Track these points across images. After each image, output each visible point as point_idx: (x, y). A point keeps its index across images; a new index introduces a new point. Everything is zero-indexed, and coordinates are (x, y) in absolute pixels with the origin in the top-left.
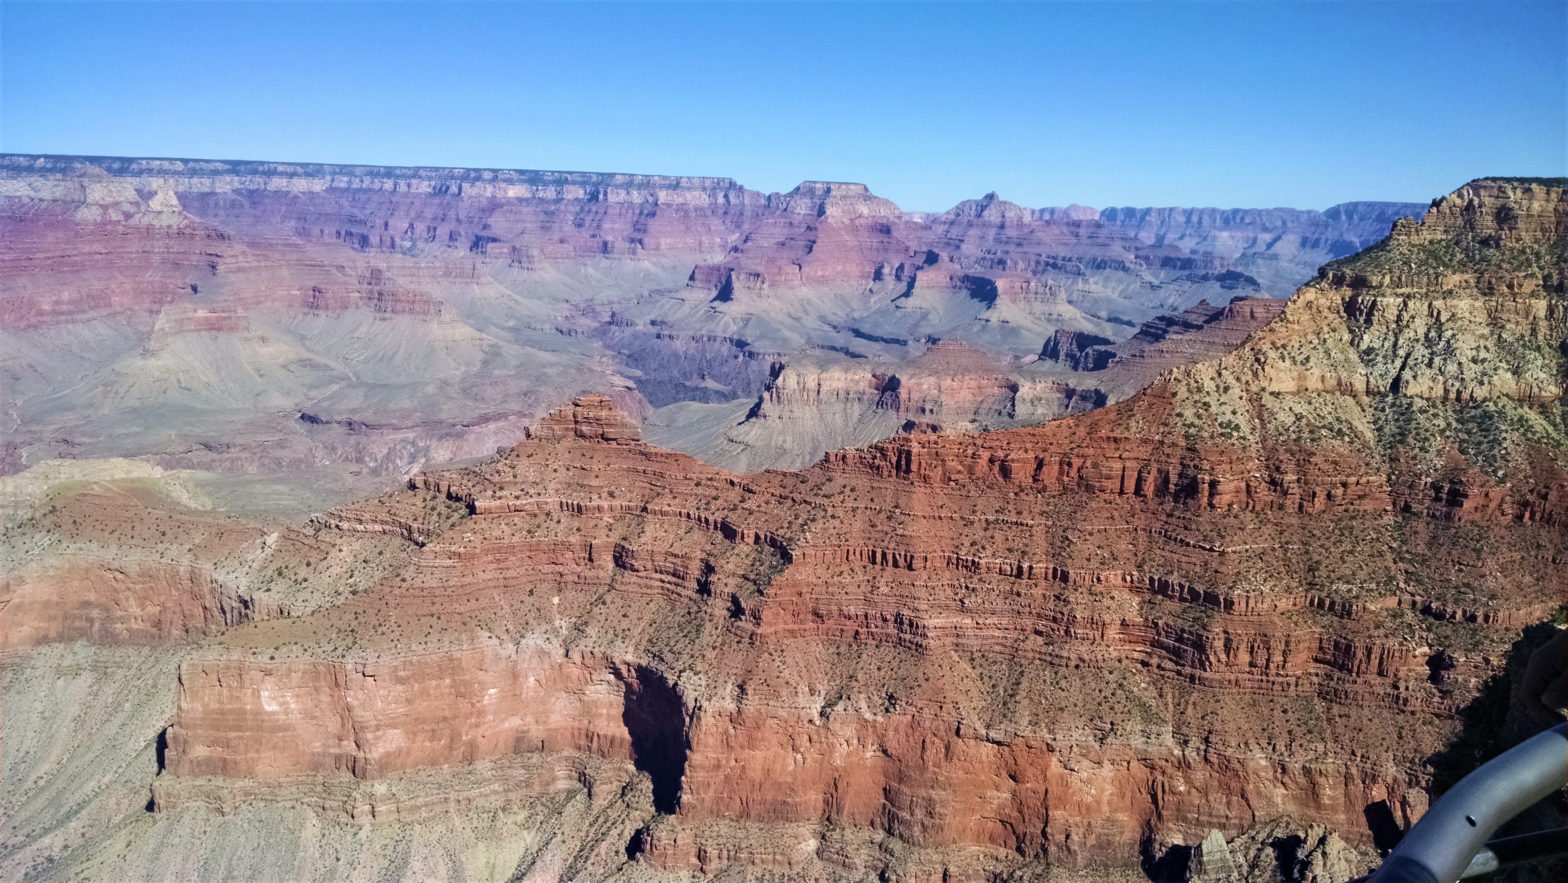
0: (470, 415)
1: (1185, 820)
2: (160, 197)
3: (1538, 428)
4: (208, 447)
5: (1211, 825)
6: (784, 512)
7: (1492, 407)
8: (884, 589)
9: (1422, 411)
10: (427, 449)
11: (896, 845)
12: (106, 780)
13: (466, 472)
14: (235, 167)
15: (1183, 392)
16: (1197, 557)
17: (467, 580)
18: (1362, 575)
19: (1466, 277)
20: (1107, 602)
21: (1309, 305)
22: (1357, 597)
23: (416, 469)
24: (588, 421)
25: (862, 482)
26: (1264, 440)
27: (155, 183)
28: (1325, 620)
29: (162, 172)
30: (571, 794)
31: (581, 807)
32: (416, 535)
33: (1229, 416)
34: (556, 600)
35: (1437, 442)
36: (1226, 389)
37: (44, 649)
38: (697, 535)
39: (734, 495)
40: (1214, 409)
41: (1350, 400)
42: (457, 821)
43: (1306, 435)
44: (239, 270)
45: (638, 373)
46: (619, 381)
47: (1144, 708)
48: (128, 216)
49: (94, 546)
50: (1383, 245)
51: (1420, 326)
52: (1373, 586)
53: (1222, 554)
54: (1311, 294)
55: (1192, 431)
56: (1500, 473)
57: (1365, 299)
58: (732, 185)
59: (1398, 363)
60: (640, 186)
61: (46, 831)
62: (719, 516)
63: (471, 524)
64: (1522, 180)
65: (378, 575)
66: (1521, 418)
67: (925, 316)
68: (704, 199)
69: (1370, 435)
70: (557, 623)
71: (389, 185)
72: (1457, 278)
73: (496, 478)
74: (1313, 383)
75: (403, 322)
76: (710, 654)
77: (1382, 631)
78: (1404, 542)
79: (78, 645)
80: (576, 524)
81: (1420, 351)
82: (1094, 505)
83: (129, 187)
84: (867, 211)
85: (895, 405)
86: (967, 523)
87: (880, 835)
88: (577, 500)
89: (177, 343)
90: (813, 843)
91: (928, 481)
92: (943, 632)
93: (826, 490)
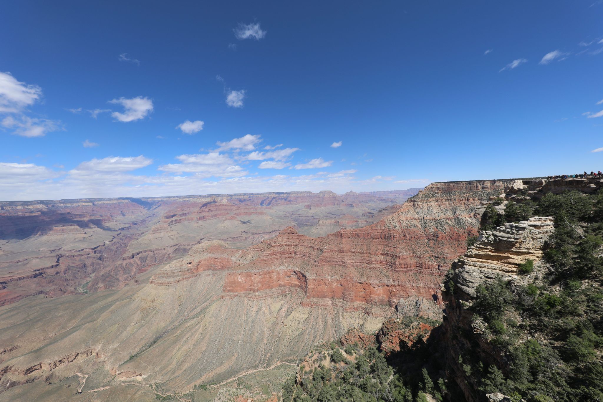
0: (271, 230)
1: (396, 297)
2: (224, 200)
3: (450, 224)
4: (231, 238)
5: (401, 297)
6: (321, 244)
7: (441, 221)
8: (339, 257)
9: (428, 222)
10: (264, 236)
11: (345, 302)
12: (213, 294)
13: (270, 240)
14: (235, 195)
15: (386, 221)
16: (393, 249)
17: (271, 257)
18: (422, 251)
19: (433, 199)
20: (377, 257)
21: (406, 205)
22: (422, 255)
23: (262, 240)
24: (289, 231)
25: (334, 238)
26: (402, 228)
27: (223, 198)
28: (417, 259)
29: (224, 196)
30: (289, 294)
31: (290, 296)
32: (263, 251)
33: (395, 225)
34: (285, 260)
35: (432, 227)
36: (394, 220)
37: (205, 272)
38: (307, 248)
39: (313, 242)
40: (392, 223)
41: (416, 221)
42: (270, 299)
43: (409, 227)
44: (236, 210)
45: (297, 222)
46: (294, 224)
47: (386, 276)
48: (219, 203)
49: (213, 254)
50: (418, 195)
51: (426, 207)
52: (425, 253)
53: (397, 248)
54: (406, 204)
55: (389, 227)
56: (445, 232)
57: (416, 204)
58: (310, 192)
59: (423, 214)
60: (296, 193)
61: (204, 303)
62: (311, 246)
63: (271, 248)
64: (440, 183)
65: (257, 257)
66: (447, 222)
67: (342, 210)
68: (306, 195)
69: (420, 226)
70: (285, 264)
71: (258, 196)
72: (431, 199)
73: (275, 241)
74: (409, 218)
75: (260, 216)
76: (311, 269)
77: (427, 261)
78: (429, 245)
79: (210, 271)
80: (288, 248)
81: (427, 212)
82: (373, 240)
83: (219, 199)
84: (331, 195)
85: (339, 225)
86: (352, 245)
87: (342, 300)
88: (288, 243)
89: (226, 222)
90: (330, 302)
91: (345, 238)
92: (350, 263)
93: (328, 240)
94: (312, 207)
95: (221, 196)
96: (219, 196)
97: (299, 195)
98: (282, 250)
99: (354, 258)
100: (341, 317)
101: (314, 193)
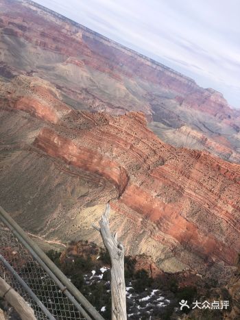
0: (117, 106)
2: (79, 33)
6: (168, 154)
8: (180, 179)
10: (106, 108)
11: (157, 229)
13: (110, 116)
14: (96, 34)
20: (226, 206)
23: (102, 111)
24: (138, 117)
25: (187, 156)
27: (80, 30)
29: (82, 28)
34: (115, 149)
37: (22, 112)
38: (148, 150)
39: (160, 146)
42: (78, 180)
45: (154, 112)
46: (149, 112)
48: (71, 35)
49: (38, 97)
58: (193, 82)
60: (174, 73)
61: (8, 144)
62: (154, 149)
63: (106, 127)
67: (221, 129)
68: (186, 82)
70: (114, 153)
71: (123, 50)
73: (115, 120)
75: (113, 80)
76: (139, 174)
79: (28, 114)
80: (126, 136)
82: (234, 185)
83: (74, 29)
84: (220, 100)
85: (204, 144)
86: (205, 175)
87: (155, 225)
88: (129, 132)
89: (69, 65)
90: (141, 220)
91: (202, 163)
92: (188, 194)
93: (179, 154)
94: (183, 103)
95: (77, 27)
96: (74, 24)
97: (178, 78)
98: (118, 135)
99: (197, 191)
100: (143, 240)
101: (198, 86)
